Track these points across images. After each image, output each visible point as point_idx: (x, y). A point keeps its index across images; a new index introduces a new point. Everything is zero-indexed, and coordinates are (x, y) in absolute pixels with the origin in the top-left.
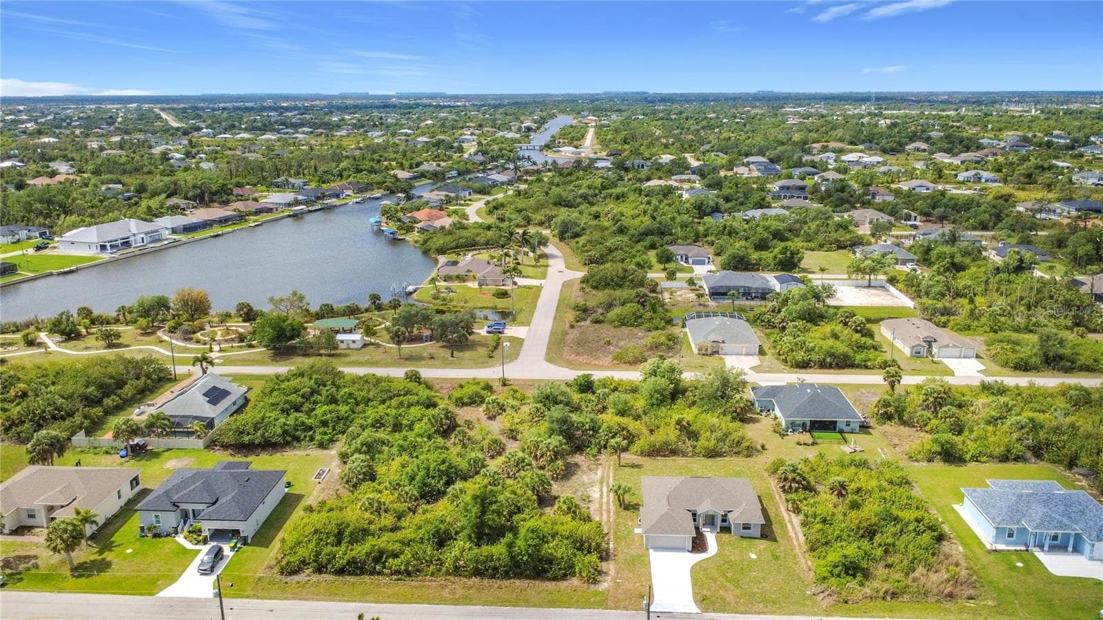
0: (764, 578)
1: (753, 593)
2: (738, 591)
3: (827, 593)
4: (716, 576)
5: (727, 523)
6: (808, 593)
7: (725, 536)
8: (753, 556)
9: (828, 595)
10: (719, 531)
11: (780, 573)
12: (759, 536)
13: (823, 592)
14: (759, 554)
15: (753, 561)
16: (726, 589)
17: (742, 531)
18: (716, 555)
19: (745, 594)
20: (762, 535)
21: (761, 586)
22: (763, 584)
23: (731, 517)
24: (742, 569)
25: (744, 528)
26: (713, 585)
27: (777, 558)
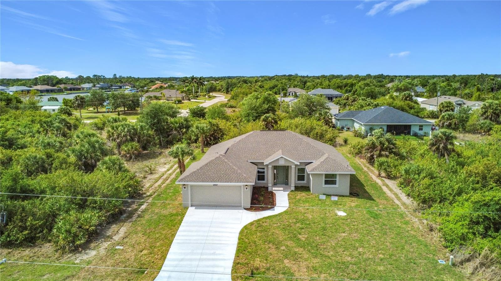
0: (361, 241)
1: (343, 263)
2: (316, 260)
3: (478, 261)
4: (281, 238)
5: (305, 182)
6: (442, 262)
7: (302, 195)
8: (342, 214)
9: (482, 264)
10: (293, 188)
11: (385, 234)
12: (348, 194)
13: (468, 260)
14: (350, 213)
15: (340, 218)
16: (296, 258)
17: (324, 186)
18: (286, 212)
19: (330, 266)
20: (351, 194)
21: (355, 253)
22: (361, 250)
23: (308, 169)
24: (324, 229)
25: (327, 182)
26: (273, 251)
27: (376, 216)
